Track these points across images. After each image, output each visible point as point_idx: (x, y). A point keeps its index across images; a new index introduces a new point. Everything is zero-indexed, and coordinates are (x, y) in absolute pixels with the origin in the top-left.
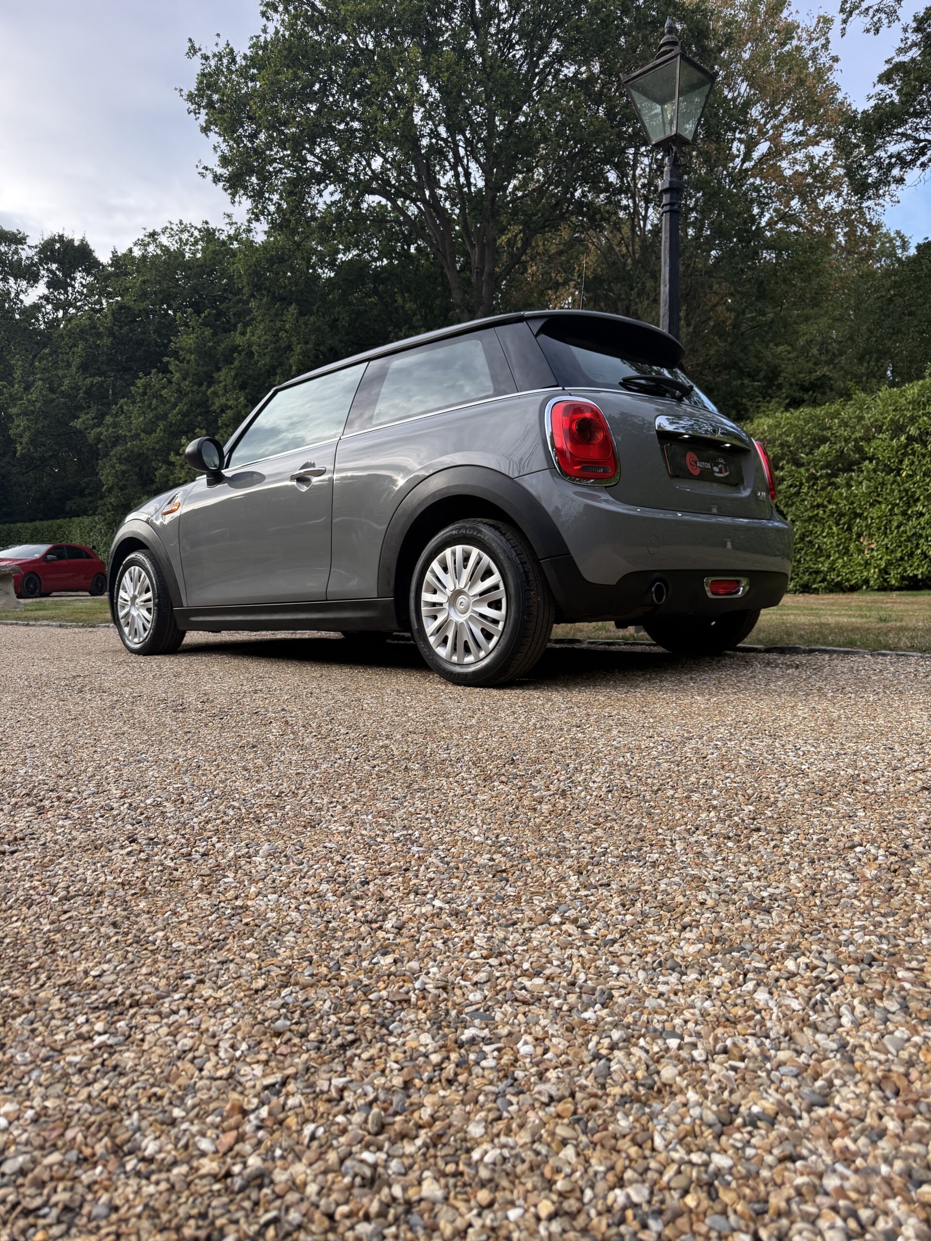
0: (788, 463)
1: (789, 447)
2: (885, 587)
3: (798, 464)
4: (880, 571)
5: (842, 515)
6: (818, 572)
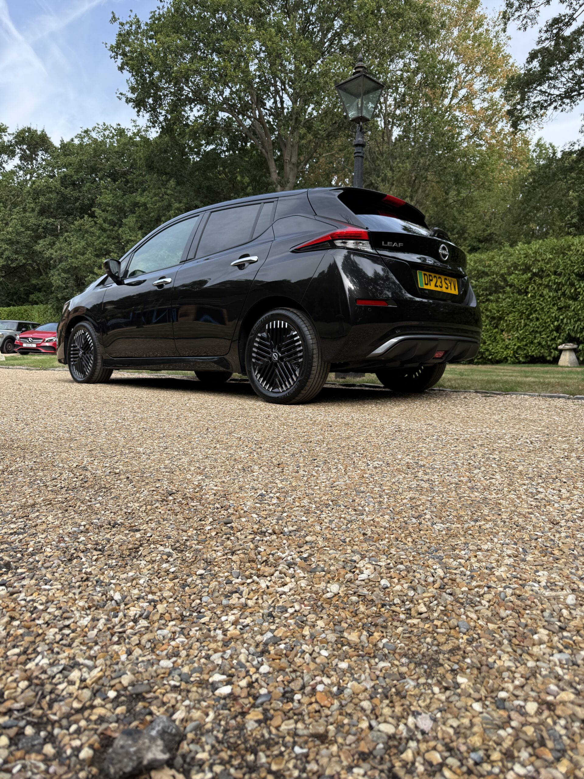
2: (517, 362)
4: (514, 352)
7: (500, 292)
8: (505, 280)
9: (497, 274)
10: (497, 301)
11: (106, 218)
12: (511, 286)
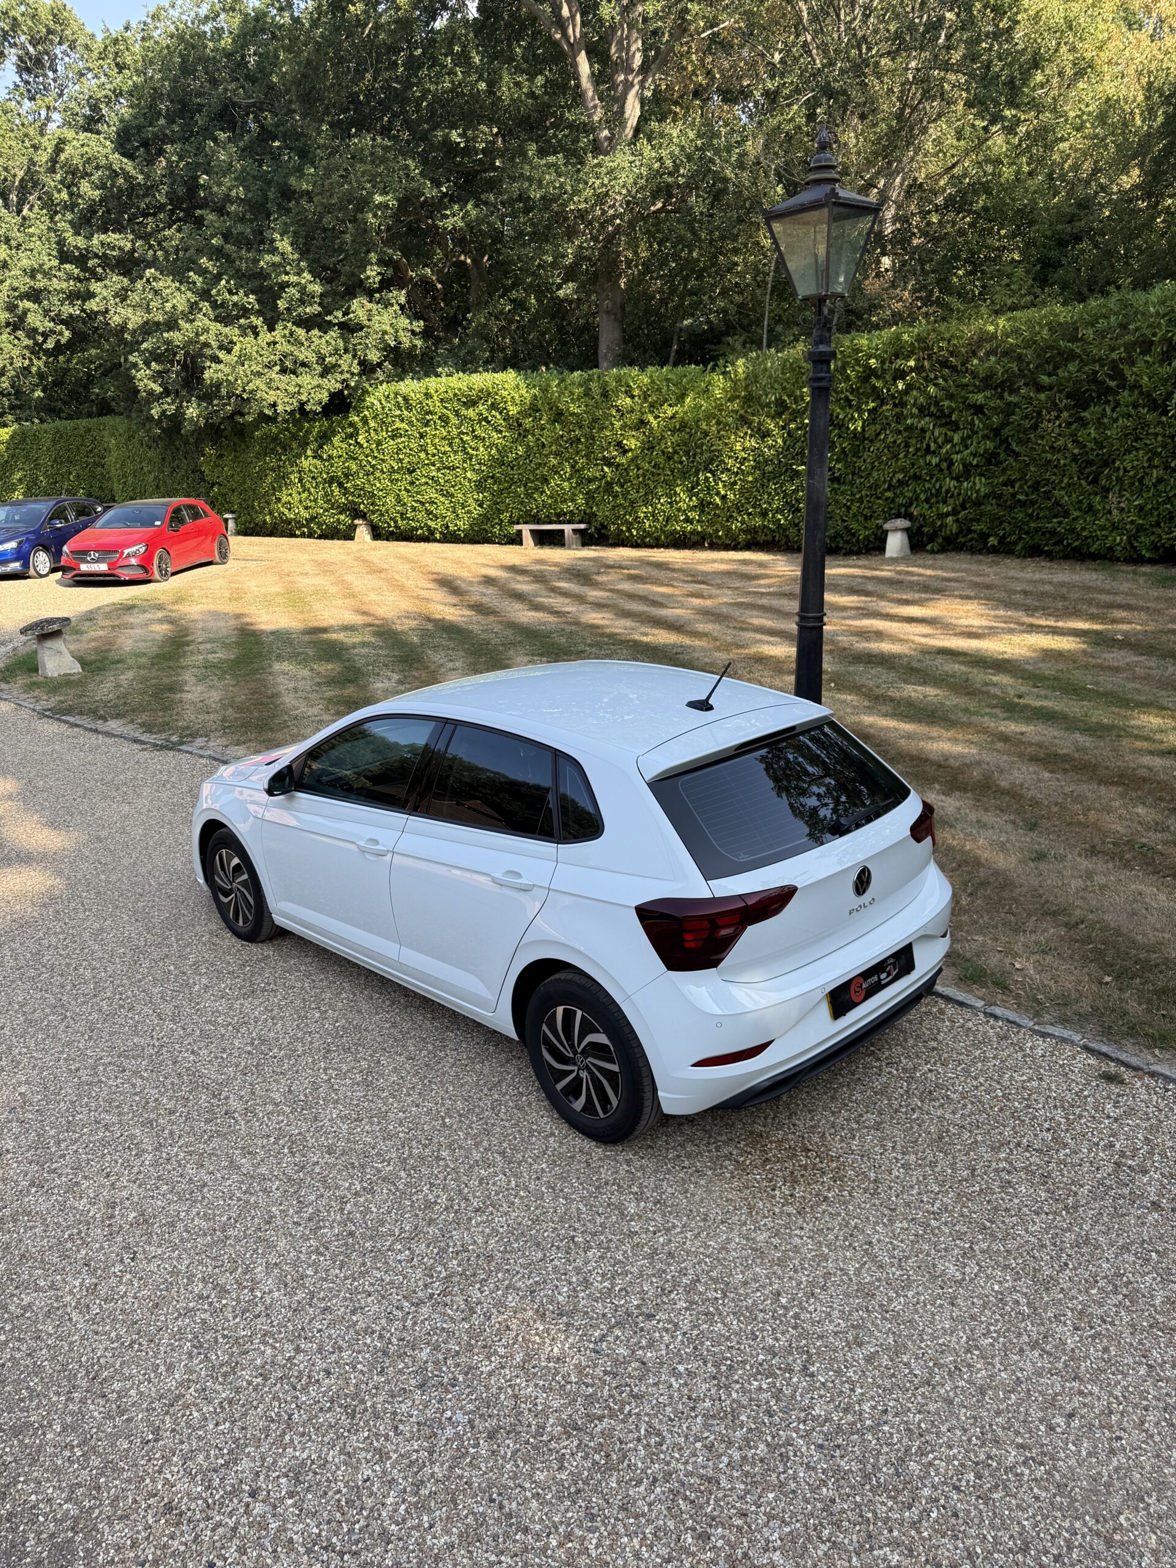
0: (1026, 384)
1: (1028, 364)
2: (1135, 559)
3: (1040, 388)
4: (1129, 538)
5: (1090, 463)
6: (1053, 533)
7: (1108, 402)
8: (1117, 374)
9: (1100, 360)
10: (1099, 424)
11: (229, 229)
12: (1132, 388)
